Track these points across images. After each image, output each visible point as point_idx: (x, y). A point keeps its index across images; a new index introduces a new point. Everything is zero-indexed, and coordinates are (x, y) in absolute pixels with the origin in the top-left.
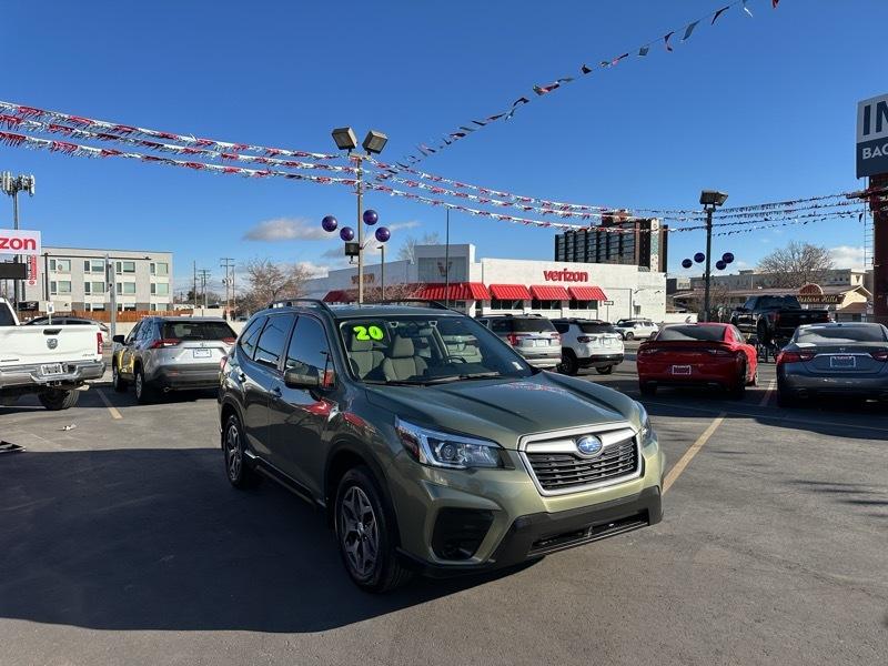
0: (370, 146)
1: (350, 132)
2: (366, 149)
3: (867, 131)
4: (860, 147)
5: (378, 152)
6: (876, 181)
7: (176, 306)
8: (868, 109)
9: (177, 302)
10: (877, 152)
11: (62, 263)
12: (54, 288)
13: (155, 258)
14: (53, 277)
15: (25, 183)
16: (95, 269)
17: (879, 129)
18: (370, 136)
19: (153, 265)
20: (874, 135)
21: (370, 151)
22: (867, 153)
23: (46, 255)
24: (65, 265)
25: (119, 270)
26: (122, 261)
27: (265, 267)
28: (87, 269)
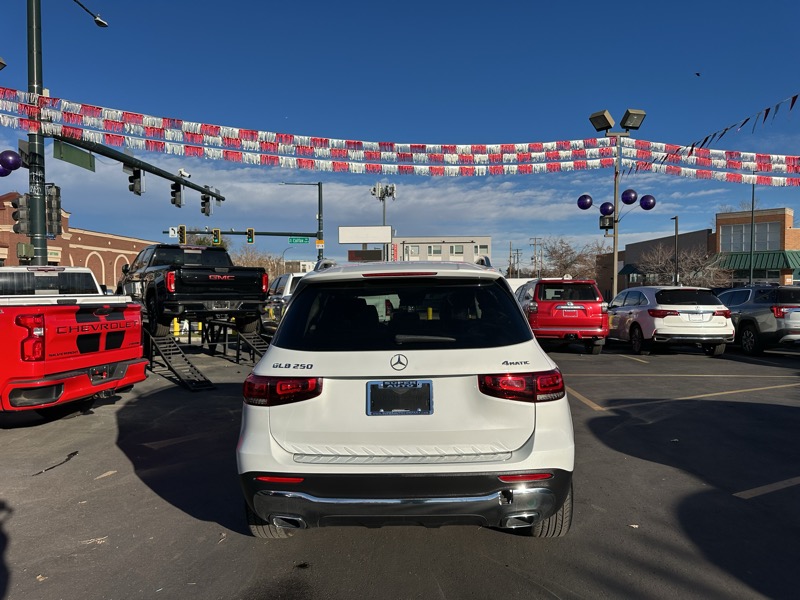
0: (629, 124)
1: (607, 115)
2: (624, 127)
5: (637, 128)
11: (413, 248)
13: (479, 241)
15: (389, 191)
16: (435, 252)
18: (628, 115)
19: (476, 247)
21: (628, 128)
23: (404, 243)
24: (415, 250)
25: (452, 252)
26: (454, 245)
27: (558, 244)
28: (430, 252)
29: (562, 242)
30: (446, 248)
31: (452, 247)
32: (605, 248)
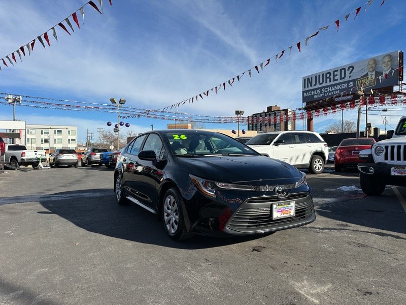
3: (305, 88)
4: (303, 92)
6: (308, 103)
7: (79, 148)
8: (305, 80)
9: (79, 146)
10: (308, 95)
11: (32, 131)
12: (28, 142)
13: (70, 128)
14: (28, 136)
15: (17, 100)
16: (45, 133)
17: (308, 87)
18: (121, 100)
19: (69, 131)
20: (307, 89)
21: (121, 104)
22: (305, 95)
24: (33, 131)
25: (55, 133)
26: (57, 130)
27: (108, 133)
28: (42, 133)
29: (109, 132)
30: (51, 132)
31: (55, 131)
32: (133, 134)
